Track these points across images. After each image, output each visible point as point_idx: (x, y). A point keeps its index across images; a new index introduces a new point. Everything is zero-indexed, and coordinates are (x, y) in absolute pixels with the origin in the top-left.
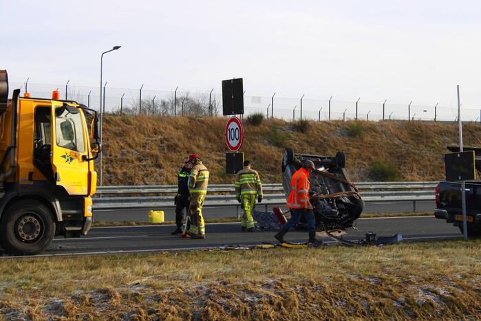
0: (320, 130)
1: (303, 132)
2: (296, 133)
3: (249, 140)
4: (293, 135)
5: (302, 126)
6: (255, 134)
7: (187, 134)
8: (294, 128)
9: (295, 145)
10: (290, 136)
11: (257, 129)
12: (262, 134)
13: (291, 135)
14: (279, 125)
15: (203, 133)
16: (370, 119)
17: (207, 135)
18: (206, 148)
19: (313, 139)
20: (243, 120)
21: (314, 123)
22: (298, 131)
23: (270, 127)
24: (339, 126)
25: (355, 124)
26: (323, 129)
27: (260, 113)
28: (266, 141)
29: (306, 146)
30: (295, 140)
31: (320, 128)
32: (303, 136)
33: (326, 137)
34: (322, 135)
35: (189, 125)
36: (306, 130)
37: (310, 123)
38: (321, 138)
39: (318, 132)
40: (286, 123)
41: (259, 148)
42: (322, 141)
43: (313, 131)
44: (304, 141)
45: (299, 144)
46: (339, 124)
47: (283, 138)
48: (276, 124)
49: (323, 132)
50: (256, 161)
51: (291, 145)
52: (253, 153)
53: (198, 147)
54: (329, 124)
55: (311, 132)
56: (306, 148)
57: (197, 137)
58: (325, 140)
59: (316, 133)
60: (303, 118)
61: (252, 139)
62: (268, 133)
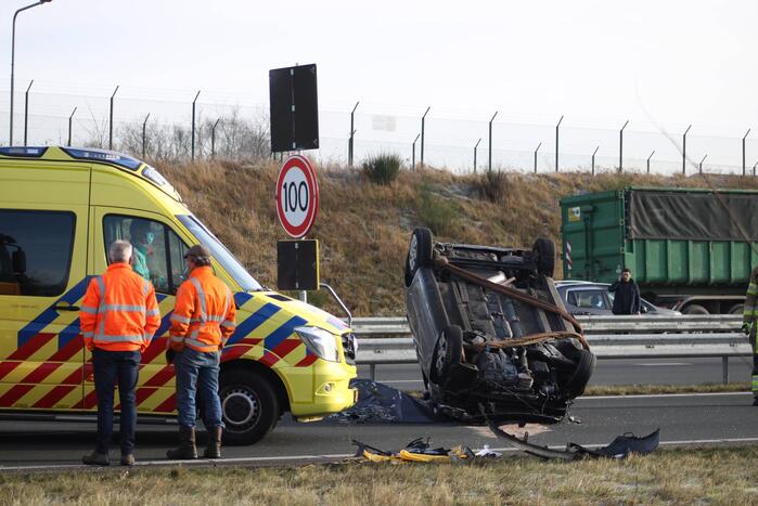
0: (533, 194)
1: (492, 198)
2: (476, 201)
3: (365, 218)
4: (470, 205)
5: (491, 187)
6: (379, 203)
7: (217, 203)
8: (471, 190)
9: (473, 230)
10: (461, 210)
11: (384, 191)
12: (395, 202)
13: (465, 206)
14: (437, 182)
15: (258, 201)
16: (653, 172)
17: (267, 206)
18: (264, 235)
19: (515, 216)
20: (352, 170)
21: (520, 179)
22: (481, 197)
23: (415, 187)
24: (577, 186)
25: (616, 181)
26: (541, 192)
27: (392, 154)
28: (405, 221)
29: (498, 232)
30: (474, 218)
31: (534, 189)
32: (492, 210)
33: (546, 212)
34: (536, 208)
35: (224, 181)
36: (501, 195)
37: (510, 179)
38: (537, 213)
39: (528, 200)
40: (454, 179)
41: (389, 236)
42: (537, 220)
43: (517, 197)
44: (495, 219)
45: (481, 227)
46: (579, 181)
47: (446, 214)
48: (429, 182)
49: (540, 199)
50: (380, 266)
51: (463, 229)
52: (375, 248)
53: (245, 232)
54: (555, 181)
55: (513, 198)
56: (499, 237)
57: (243, 211)
58: (545, 219)
59: (523, 201)
60: (495, 168)
61: (372, 215)
62: (411, 201)
